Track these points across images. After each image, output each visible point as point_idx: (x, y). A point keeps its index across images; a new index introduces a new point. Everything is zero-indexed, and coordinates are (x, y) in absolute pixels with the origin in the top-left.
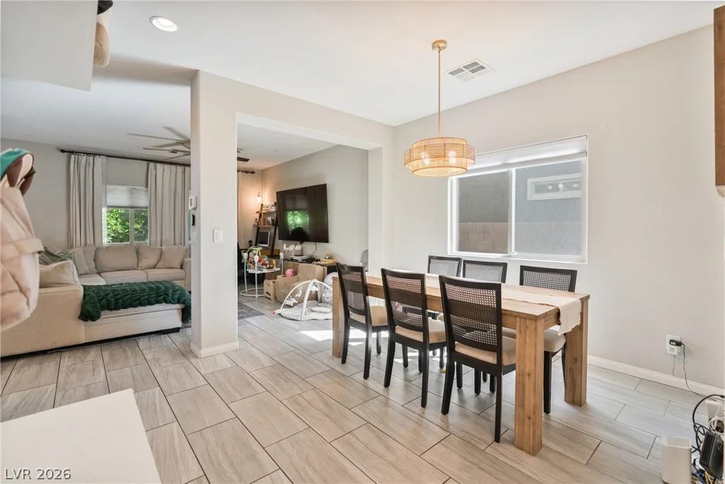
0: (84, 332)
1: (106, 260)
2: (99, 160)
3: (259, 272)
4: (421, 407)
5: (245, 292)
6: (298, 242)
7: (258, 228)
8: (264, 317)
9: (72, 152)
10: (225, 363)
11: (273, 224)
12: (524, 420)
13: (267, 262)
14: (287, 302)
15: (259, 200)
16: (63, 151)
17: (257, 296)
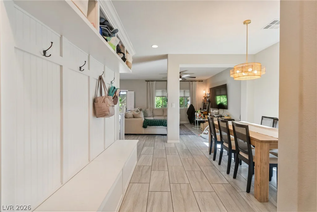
0: (144, 131)
1: (156, 113)
2: (154, 82)
3: (199, 120)
4: (226, 173)
5: (195, 127)
6: (217, 109)
7: (204, 103)
8: (195, 136)
9: (148, 81)
10: (173, 145)
11: (209, 101)
12: (257, 185)
13: (203, 116)
14: (204, 132)
15: (204, 92)
16: (146, 81)
17: (198, 129)
